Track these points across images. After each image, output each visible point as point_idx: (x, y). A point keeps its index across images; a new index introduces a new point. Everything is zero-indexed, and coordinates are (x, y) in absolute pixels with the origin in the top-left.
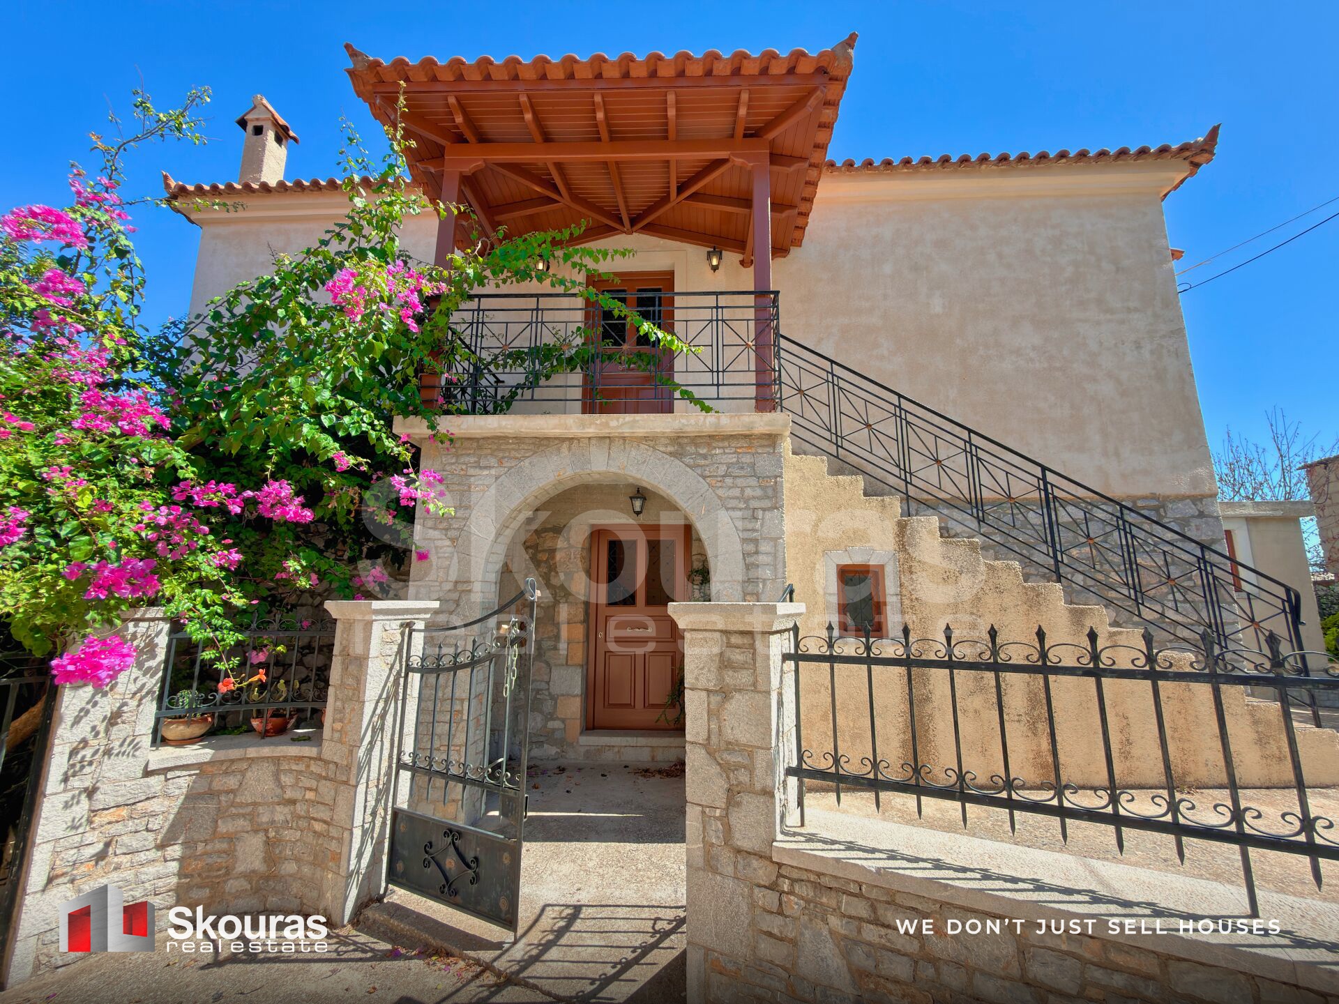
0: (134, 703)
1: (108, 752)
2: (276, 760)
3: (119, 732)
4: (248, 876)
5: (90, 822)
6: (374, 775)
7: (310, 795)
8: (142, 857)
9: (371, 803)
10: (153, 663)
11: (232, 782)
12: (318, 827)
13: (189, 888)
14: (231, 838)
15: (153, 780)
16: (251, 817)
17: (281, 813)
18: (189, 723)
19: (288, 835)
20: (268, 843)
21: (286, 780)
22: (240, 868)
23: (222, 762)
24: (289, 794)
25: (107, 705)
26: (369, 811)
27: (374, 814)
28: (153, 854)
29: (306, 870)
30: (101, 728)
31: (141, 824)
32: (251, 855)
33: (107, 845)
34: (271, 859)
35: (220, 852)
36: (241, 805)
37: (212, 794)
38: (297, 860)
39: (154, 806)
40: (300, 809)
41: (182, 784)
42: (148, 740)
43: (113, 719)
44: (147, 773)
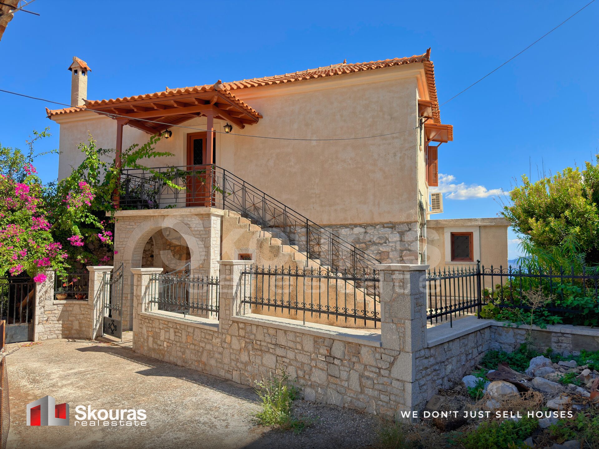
0: (49, 289)
1: (46, 299)
2: (80, 304)
3: (47, 295)
4: (76, 330)
5: (44, 313)
6: (98, 308)
7: (87, 313)
8: (55, 322)
9: (98, 314)
10: (52, 280)
11: (71, 309)
12: (88, 319)
13: (64, 330)
14: (72, 321)
15: (55, 306)
16: (76, 317)
17: (82, 317)
18: (62, 295)
19: (84, 322)
20: (79, 323)
21: (82, 309)
22: (74, 328)
23: (68, 304)
24: (83, 313)
25: (44, 289)
26: (98, 316)
27: (99, 317)
28: (56, 322)
29: (87, 329)
30: (44, 294)
31: (54, 315)
32: (76, 325)
33: (48, 318)
34: (80, 327)
35: (70, 324)
36: (73, 314)
37: (67, 311)
38: (85, 327)
39: (56, 312)
40: (85, 315)
41: (61, 308)
42: (53, 298)
43: (46, 292)
44: (54, 305)
